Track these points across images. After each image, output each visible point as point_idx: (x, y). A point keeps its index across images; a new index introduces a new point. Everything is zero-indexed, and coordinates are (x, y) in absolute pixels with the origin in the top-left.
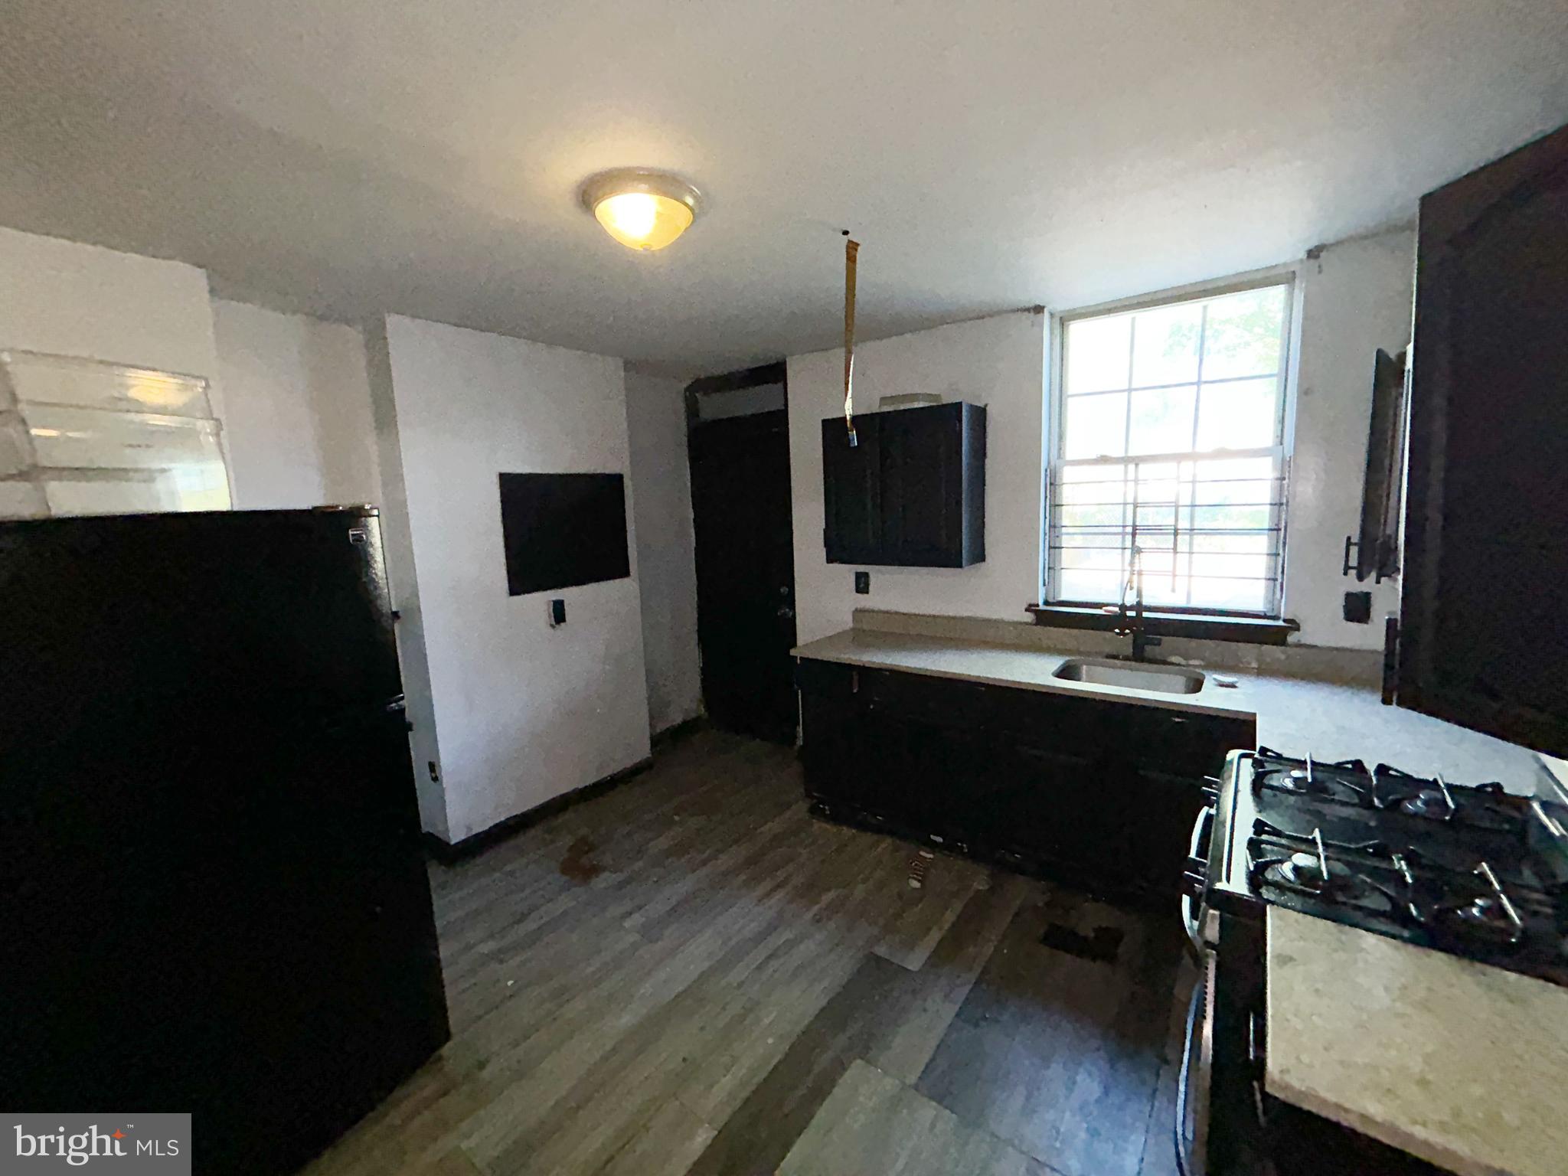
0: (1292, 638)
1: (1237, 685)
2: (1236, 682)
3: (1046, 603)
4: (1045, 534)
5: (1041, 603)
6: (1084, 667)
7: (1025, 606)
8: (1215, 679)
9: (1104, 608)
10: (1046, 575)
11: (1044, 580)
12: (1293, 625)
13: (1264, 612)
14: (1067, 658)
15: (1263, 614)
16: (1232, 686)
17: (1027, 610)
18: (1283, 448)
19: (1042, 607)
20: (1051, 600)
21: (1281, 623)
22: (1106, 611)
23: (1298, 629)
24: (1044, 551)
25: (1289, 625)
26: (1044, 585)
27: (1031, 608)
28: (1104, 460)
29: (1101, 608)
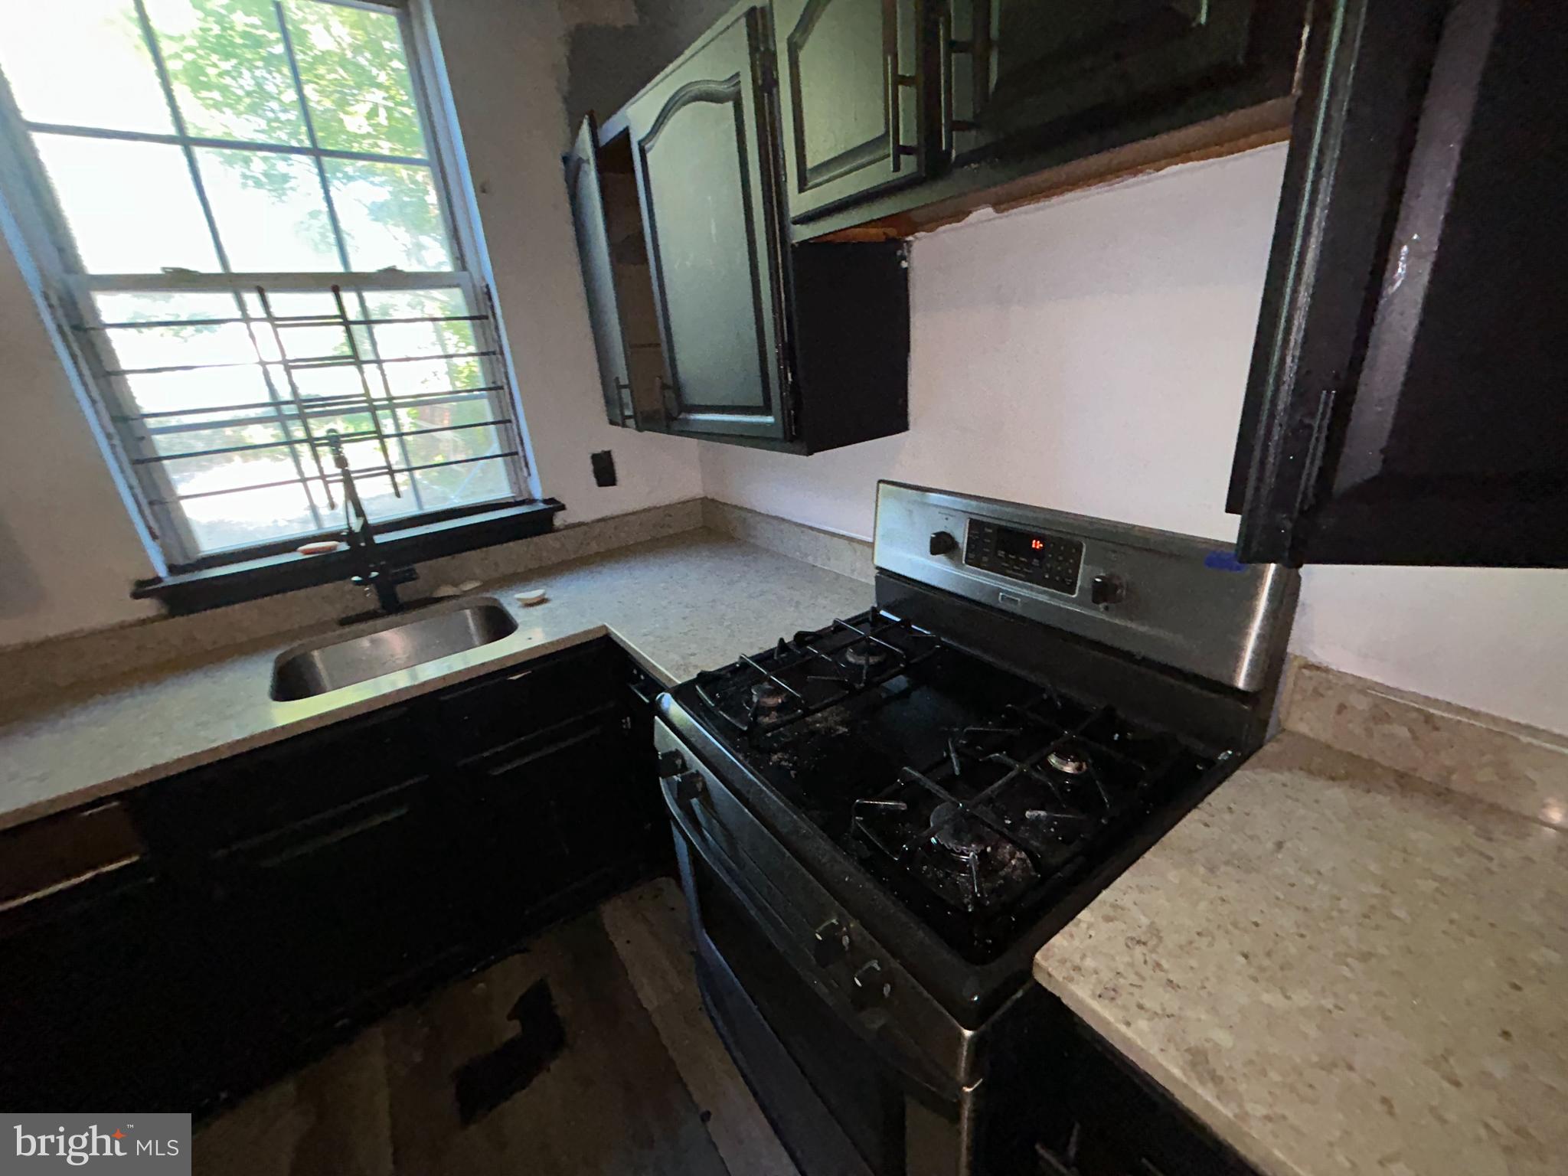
0: (559, 520)
1: (546, 597)
2: (544, 594)
3: (173, 569)
4: (109, 436)
5: (162, 571)
6: (316, 653)
7: (128, 589)
8: (519, 599)
9: (302, 548)
10: (150, 518)
11: (150, 529)
12: (555, 505)
13: (513, 497)
14: (278, 653)
15: (512, 500)
16: (542, 601)
17: (136, 596)
18: (471, 274)
19: (170, 581)
20: (180, 561)
21: (541, 506)
22: (306, 552)
23: (562, 507)
24: (123, 471)
25: (551, 506)
26: (154, 537)
27: (144, 588)
28: (180, 280)
29: (294, 550)
